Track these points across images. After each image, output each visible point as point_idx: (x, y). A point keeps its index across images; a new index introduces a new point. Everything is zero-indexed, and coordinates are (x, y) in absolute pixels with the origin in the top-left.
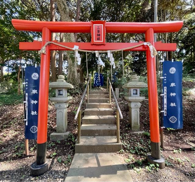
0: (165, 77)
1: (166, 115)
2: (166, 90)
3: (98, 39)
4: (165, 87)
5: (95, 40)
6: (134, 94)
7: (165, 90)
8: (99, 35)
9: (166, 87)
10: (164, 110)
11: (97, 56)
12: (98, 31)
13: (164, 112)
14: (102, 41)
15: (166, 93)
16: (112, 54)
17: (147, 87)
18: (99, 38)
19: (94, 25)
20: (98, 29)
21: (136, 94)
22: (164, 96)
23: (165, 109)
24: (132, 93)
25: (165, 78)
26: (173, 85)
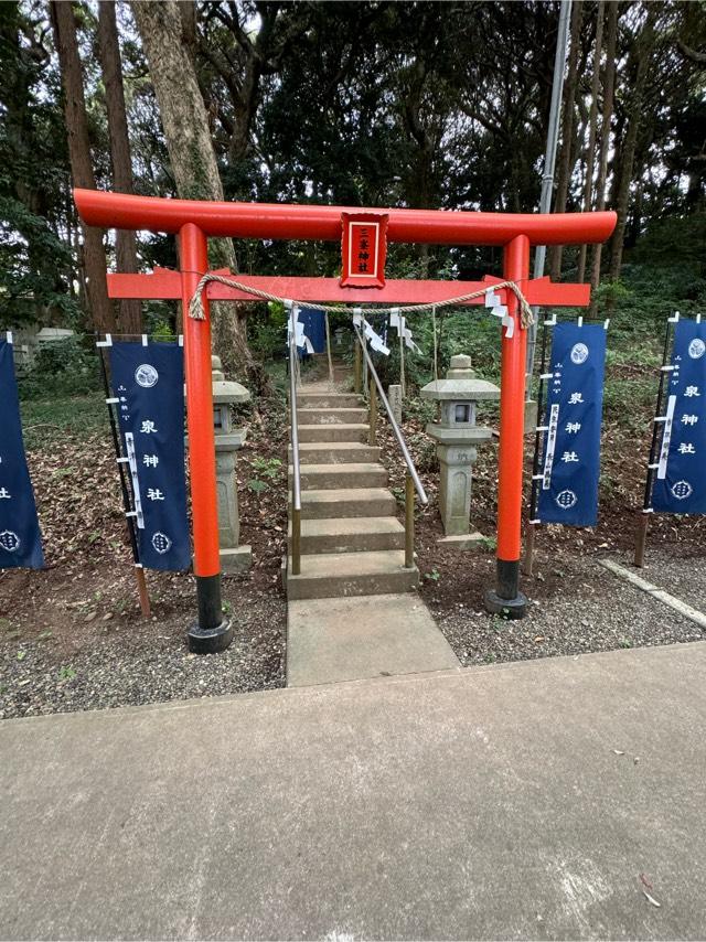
0: (558, 375)
1: (548, 488)
2: (557, 416)
3: (363, 268)
4: (553, 406)
5: (353, 273)
6: (457, 419)
7: (554, 414)
8: (366, 256)
9: (558, 406)
10: (542, 474)
11: (357, 321)
12: (364, 245)
13: (541, 480)
14: (373, 273)
15: (555, 424)
16: (404, 318)
17: (499, 398)
18: (365, 266)
19: (351, 224)
20: (365, 239)
21: (466, 420)
22: (550, 434)
23: (546, 470)
24: (452, 418)
25: (556, 378)
26: (576, 398)
